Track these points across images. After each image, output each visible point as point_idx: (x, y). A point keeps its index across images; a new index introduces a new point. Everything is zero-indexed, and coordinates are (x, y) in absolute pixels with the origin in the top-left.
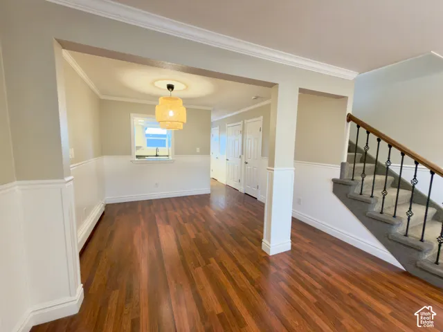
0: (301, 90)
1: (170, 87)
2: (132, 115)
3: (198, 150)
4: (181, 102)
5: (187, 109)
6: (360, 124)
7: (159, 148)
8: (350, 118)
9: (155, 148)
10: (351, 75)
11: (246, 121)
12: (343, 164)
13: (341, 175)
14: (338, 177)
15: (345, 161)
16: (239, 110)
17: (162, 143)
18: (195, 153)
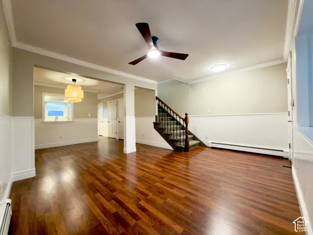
0: (135, 87)
1: (74, 80)
3: (89, 115)
4: (80, 88)
5: (84, 92)
6: (160, 100)
7: (58, 117)
8: (157, 98)
9: (55, 117)
10: (155, 82)
11: (118, 99)
12: (156, 116)
13: (156, 120)
14: (155, 121)
15: (157, 115)
16: (114, 93)
17: (61, 113)
18: (88, 117)
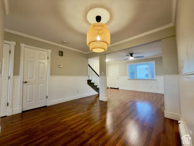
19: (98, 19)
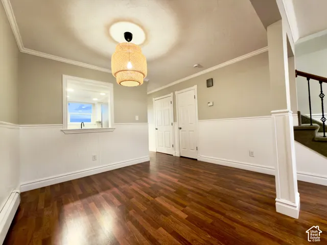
2: (65, 77)
3: (137, 118)
6: (310, 77)
8: (299, 73)
11: (176, 92)
12: (299, 113)
13: (299, 123)
18: (135, 121)
19: (128, 36)
